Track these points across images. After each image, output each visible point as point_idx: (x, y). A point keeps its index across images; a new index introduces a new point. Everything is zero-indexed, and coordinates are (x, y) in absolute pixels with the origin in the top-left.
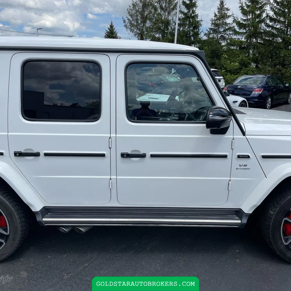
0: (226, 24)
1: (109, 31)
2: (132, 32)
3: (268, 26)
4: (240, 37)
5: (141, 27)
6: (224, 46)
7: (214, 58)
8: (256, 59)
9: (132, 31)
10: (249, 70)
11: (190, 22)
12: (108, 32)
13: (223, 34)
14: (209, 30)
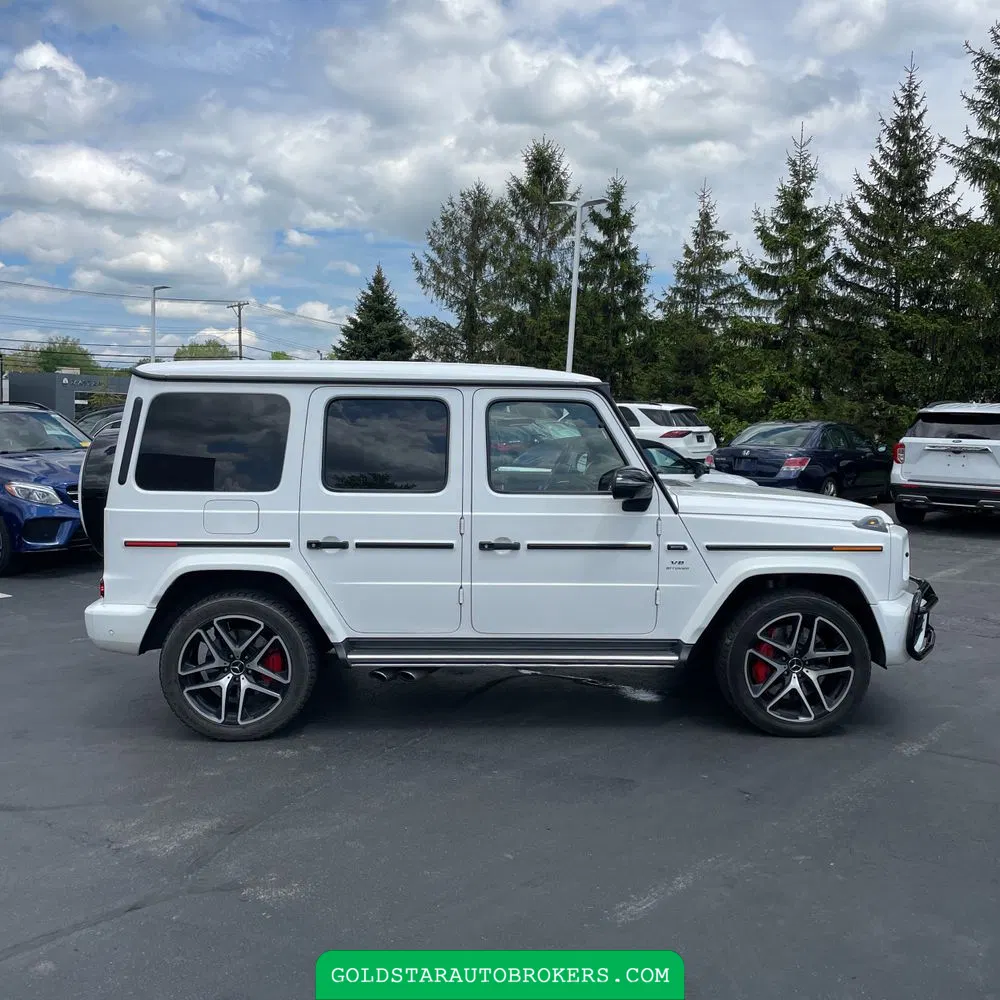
0: (721, 276)
1: (370, 293)
2: (440, 297)
3: (841, 283)
4: (762, 313)
5: (467, 282)
6: (719, 338)
7: (689, 372)
8: (811, 377)
9: (440, 293)
10: (793, 409)
11: (613, 271)
12: (368, 295)
13: (711, 303)
14: (670, 293)
